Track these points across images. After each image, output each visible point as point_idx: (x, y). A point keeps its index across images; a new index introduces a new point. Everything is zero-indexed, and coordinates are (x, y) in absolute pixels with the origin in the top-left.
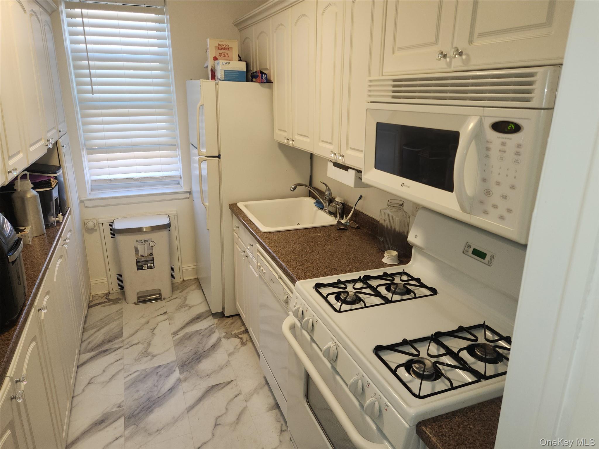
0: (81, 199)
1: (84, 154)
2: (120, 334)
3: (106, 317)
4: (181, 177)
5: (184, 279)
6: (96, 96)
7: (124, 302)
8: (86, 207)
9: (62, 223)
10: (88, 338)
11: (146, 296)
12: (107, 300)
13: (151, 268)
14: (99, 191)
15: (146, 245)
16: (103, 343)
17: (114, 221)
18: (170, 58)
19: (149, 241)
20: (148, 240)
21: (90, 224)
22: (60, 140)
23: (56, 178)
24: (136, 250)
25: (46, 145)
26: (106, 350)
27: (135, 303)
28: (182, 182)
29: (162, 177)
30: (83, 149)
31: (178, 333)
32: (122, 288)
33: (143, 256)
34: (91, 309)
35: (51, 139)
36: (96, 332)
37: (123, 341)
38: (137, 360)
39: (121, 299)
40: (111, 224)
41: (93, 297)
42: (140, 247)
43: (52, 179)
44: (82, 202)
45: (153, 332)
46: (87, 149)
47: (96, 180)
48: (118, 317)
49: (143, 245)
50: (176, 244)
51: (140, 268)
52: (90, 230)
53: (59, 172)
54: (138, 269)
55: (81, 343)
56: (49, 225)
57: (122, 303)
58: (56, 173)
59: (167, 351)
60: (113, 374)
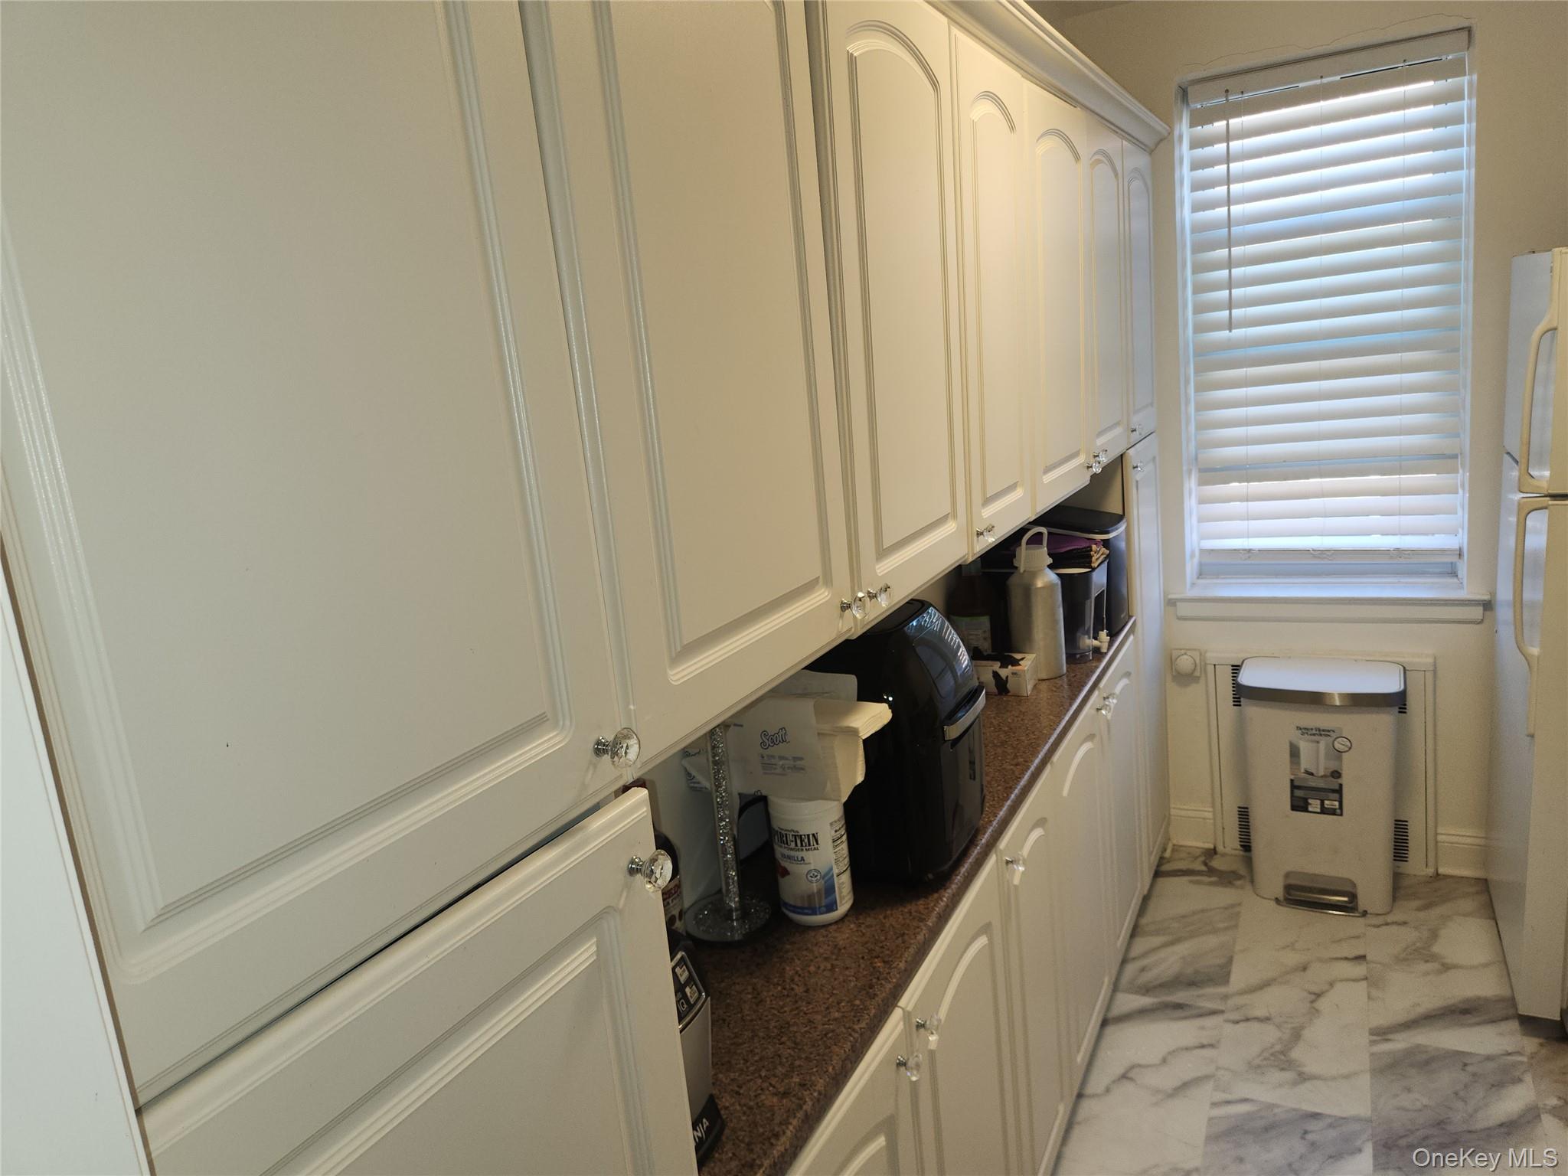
0: (1170, 596)
1: (1191, 484)
2: (1221, 976)
3: (1194, 913)
4: (1460, 555)
5: (1441, 871)
6: (1238, 333)
7: (1248, 887)
8: (1180, 618)
9: (1106, 653)
10: (1145, 955)
11: (1310, 890)
12: (1204, 868)
13: (1332, 812)
14: (1217, 578)
15: (1322, 745)
16: (1177, 982)
17: (1243, 662)
18: (1466, 199)
19: (1334, 735)
20: (1329, 731)
21: (1185, 663)
22: (1131, 451)
23: (1106, 544)
24: (1295, 753)
25: (1088, 467)
26: (1179, 1006)
27: (1277, 900)
28: (1463, 570)
29: (1399, 552)
30: (1190, 472)
31: (1390, 1036)
32: (1247, 847)
33: (1312, 774)
34: (1161, 881)
35: (1103, 451)
36: (1165, 945)
37: (1225, 997)
38: (1256, 1068)
39: (1240, 877)
40: (1236, 669)
41: (1173, 850)
42: (1305, 746)
43: (1094, 547)
44: (1171, 603)
45: (1316, 1005)
46: (1201, 471)
47: (1212, 550)
48: (1226, 925)
49: (1312, 741)
50: (1423, 755)
51: (1299, 805)
52: (1185, 678)
53: (1117, 529)
54: (1294, 808)
55: (1124, 961)
56: (1078, 656)
57: (1242, 887)
58: (1107, 532)
59: (1347, 1077)
60: (1187, 1077)
